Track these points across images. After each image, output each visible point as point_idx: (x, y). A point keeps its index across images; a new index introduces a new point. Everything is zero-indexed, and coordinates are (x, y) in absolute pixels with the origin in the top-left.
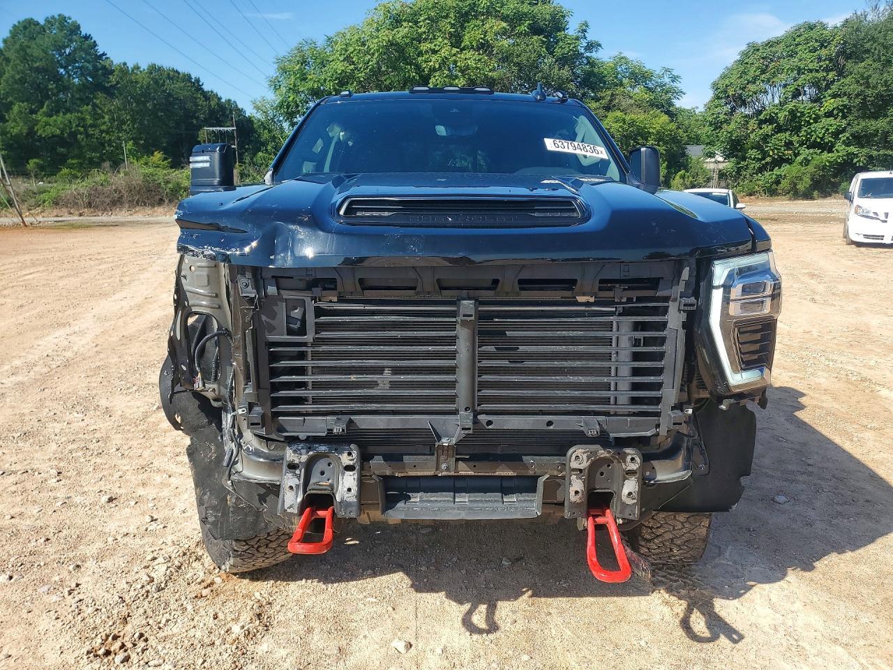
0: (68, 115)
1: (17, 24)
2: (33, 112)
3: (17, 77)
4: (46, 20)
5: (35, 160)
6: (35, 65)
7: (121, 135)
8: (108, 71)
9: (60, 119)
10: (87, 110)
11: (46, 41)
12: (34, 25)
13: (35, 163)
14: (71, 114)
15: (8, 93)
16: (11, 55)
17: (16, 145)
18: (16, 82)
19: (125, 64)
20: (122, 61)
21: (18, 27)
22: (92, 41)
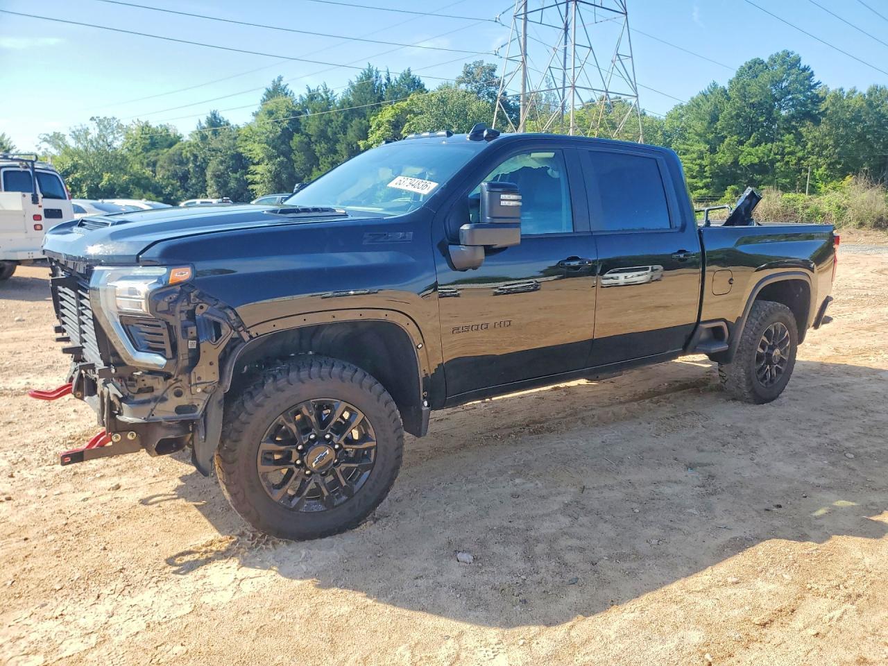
0: (769, 145)
1: (744, 65)
2: (741, 143)
3: (734, 113)
4: (770, 58)
5: (732, 186)
6: (751, 101)
7: (819, 160)
8: (817, 100)
9: (761, 149)
10: (788, 139)
11: (764, 78)
12: (759, 64)
13: (732, 189)
14: (772, 143)
15: (723, 127)
16: (733, 94)
17: (721, 174)
18: (732, 117)
19: (841, 89)
20: (839, 87)
21: (744, 68)
22: (810, 72)
